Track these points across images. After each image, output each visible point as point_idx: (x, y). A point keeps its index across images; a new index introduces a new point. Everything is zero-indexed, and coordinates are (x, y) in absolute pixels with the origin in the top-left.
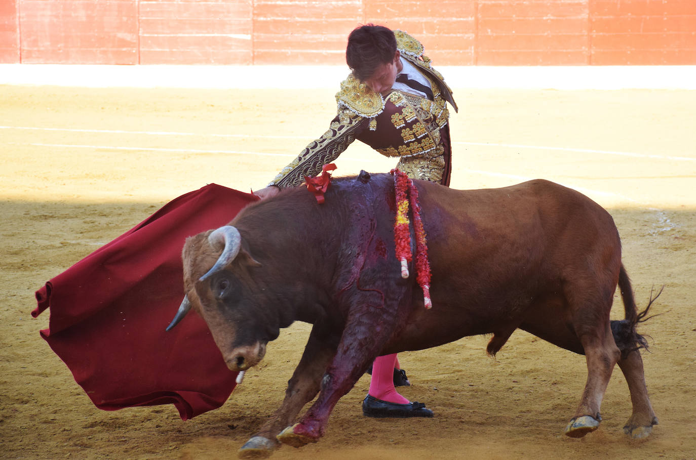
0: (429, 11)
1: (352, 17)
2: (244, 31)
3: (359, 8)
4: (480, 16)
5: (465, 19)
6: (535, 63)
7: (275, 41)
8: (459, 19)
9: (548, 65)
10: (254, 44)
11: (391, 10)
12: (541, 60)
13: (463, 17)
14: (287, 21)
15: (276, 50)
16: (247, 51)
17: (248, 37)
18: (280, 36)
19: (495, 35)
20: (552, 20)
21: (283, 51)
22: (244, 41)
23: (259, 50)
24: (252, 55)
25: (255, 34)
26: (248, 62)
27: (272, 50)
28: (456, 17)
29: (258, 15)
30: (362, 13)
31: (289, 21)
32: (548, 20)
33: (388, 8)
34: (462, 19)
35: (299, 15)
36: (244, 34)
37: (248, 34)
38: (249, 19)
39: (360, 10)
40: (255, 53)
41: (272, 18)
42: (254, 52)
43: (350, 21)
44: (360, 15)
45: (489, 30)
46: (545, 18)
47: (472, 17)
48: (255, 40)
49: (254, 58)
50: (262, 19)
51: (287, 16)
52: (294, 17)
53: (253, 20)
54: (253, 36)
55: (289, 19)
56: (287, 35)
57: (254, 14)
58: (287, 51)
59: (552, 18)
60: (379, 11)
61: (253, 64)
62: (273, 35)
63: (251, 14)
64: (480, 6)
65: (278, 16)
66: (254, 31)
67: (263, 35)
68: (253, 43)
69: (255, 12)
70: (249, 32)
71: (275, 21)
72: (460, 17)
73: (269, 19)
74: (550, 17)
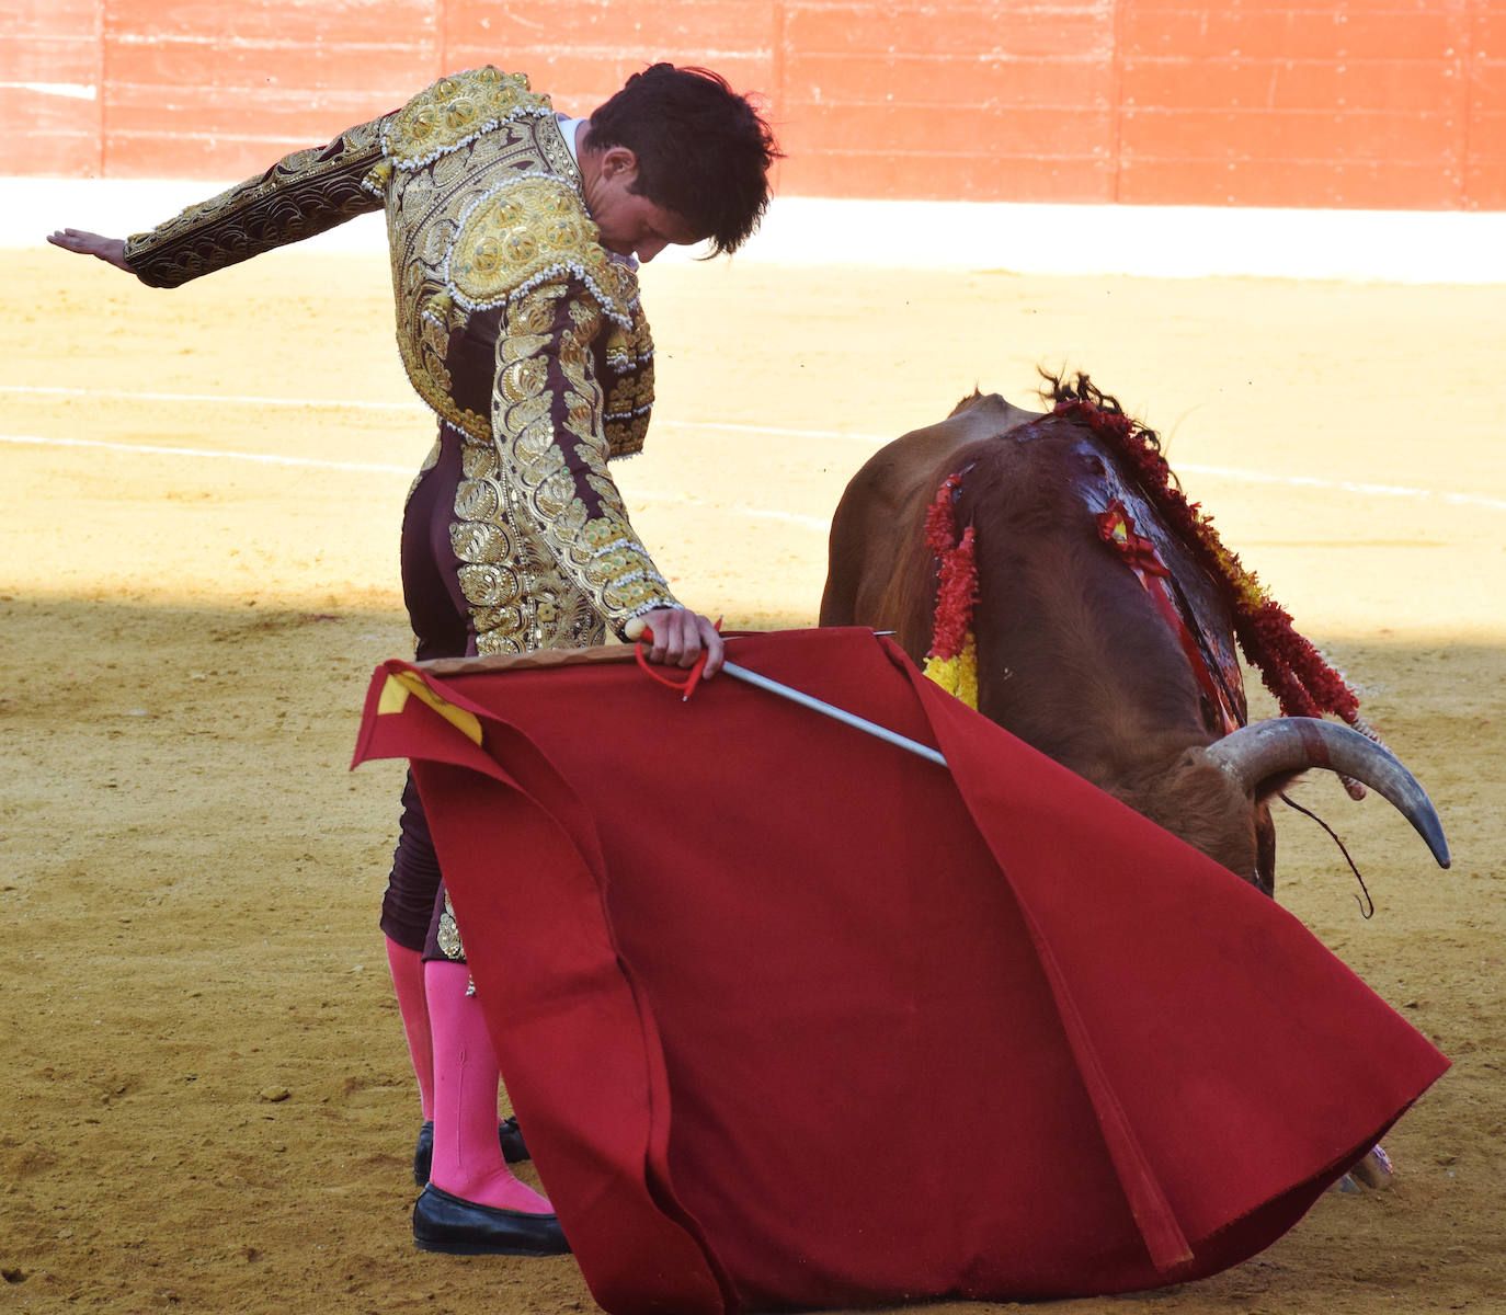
0: (638, 26)
1: (406, 42)
2: (76, 75)
3: (427, 14)
4: (789, 47)
5: (744, 56)
6: (952, 191)
7: (171, 107)
8: (726, 55)
10: (106, 115)
11: (523, 21)
12: (969, 185)
13: (739, 50)
14: (206, 47)
15: (173, 135)
16: (85, 134)
17: (89, 93)
18: (186, 90)
19: (832, 104)
20: (1005, 65)
21: (194, 136)
22: (76, 104)
23: (120, 132)
24: (99, 147)
25: (109, 84)
26: (86, 168)
27: (160, 134)
28: (719, 48)
29: (120, 26)
30: (433, 29)
31: (215, 48)
32: (992, 63)
33: (515, 17)
34: (735, 54)
35: (245, 31)
36: (75, 82)
37: (86, 84)
38: (92, 39)
39: (428, 20)
40: (110, 143)
41: (163, 37)
42: (104, 139)
43: (399, 53)
44: (429, 36)
45: (817, 91)
46: (983, 58)
47: (764, 49)
48: (110, 103)
49: (103, 156)
50: (131, 38)
51: (208, 31)
52: (230, 37)
53: (105, 42)
54: (102, 91)
55: (213, 40)
56: (205, 88)
57: (106, 23)
58: (205, 136)
59: (1004, 57)
60: (485, 23)
61: (103, 175)
62: (164, 89)
63: (98, 23)
64: (791, 15)
65: (179, 30)
66: (106, 74)
67: (133, 88)
68: (104, 110)
69: (111, 17)
70: (92, 77)
71: (170, 47)
72: (730, 48)
73: (152, 40)
74: (999, 54)
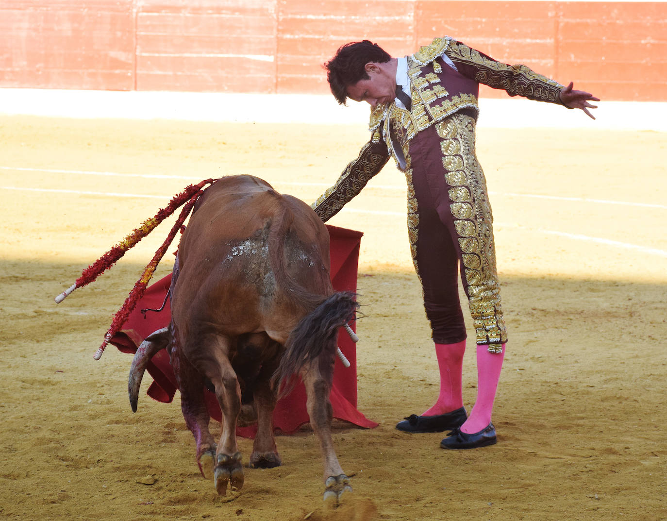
0: (498, 29)
1: (401, 37)
2: (266, 51)
3: (410, 25)
4: (561, 37)
5: (542, 41)
6: (629, 97)
7: (304, 64)
8: (534, 41)
9: (645, 100)
10: (278, 68)
11: (449, 28)
12: (637, 95)
13: (540, 39)
14: (319, 40)
15: (305, 76)
16: (269, 76)
17: (271, 59)
18: (310, 58)
19: (579, 61)
20: (653, 45)
21: (314, 76)
22: (265, 64)
23: (284, 75)
24: (275, 81)
25: (279, 55)
26: (270, 90)
27: (300, 76)
28: (531, 38)
29: (284, 31)
30: (412, 31)
31: (322, 40)
32: (646, 44)
33: (446, 26)
34: (538, 41)
35: (335, 33)
36: (265, 54)
37: (270, 55)
38: (272, 37)
39: (410, 28)
40: (279, 80)
41: (301, 36)
42: (277, 78)
43: (398, 41)
44: (411, 34)
45: (572, 56)
46: (643, 42)
47: (550, 38)
48: (279, 63)
49: (276, 85)
50: (288, 36)
51: (320, 33)
52: (328, 35)
53: (277, 38)
54: (276, 58)
55: (322, 37)
56: (319, 57)
57: (278, 30)
58: (318, 76)
59: (652, 41)
60: (434, 29)
61: (276, 92)
62: (301, 57)
63: (275, 31)
64: (562, 25)
65: (308, 33)
66: (278, 51)
67: (289, 57)
68: (277, 66)
69: (280, 28)
70: (272, 52)
71: (304, 40)
72: (536, 38)
73: (297, 37)
74: (650, 40)
